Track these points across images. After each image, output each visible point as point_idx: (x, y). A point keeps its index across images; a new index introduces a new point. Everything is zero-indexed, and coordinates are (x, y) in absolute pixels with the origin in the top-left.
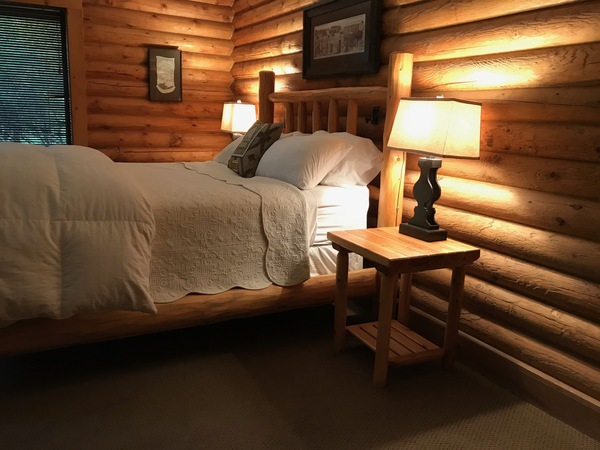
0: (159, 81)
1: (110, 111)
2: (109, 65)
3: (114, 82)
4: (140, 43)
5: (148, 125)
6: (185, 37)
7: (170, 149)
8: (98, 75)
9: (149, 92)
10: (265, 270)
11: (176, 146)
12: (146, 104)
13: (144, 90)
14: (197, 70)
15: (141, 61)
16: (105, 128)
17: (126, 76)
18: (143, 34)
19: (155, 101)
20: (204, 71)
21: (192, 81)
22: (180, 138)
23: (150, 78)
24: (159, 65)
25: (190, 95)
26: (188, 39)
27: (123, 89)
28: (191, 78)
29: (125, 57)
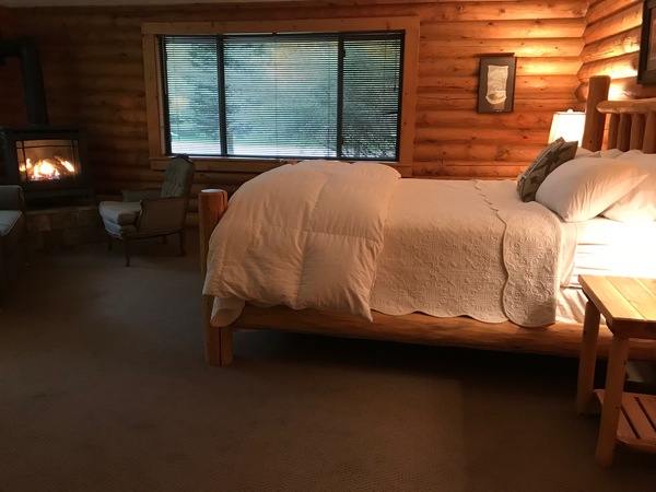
0: (490, 92)
1: (437, 125)
2: (440, 79)
3: (443, 96)
4: (473, 53)
5: (474, 138)
6: (524, 41)
7: (495, 163)
8: (428, 89)
9: (478, 105)
10: (502, 304)
11: (502, 160)
12: (474, 116)
13: (474, 101)
14: (534, 76)
15: (473, 71)
16: (431, 141)
17: (455, 89)
18: (477, 44)
19: (484, 113)
20: (543, 77)
21: (527, 89)
22: (507, 151)
23: (480, 89)
24: (490, 75)
25: (524, 104)
26: (527, 43)
27: (451, 102)
28: (526, 85)
29: (456, 70)
